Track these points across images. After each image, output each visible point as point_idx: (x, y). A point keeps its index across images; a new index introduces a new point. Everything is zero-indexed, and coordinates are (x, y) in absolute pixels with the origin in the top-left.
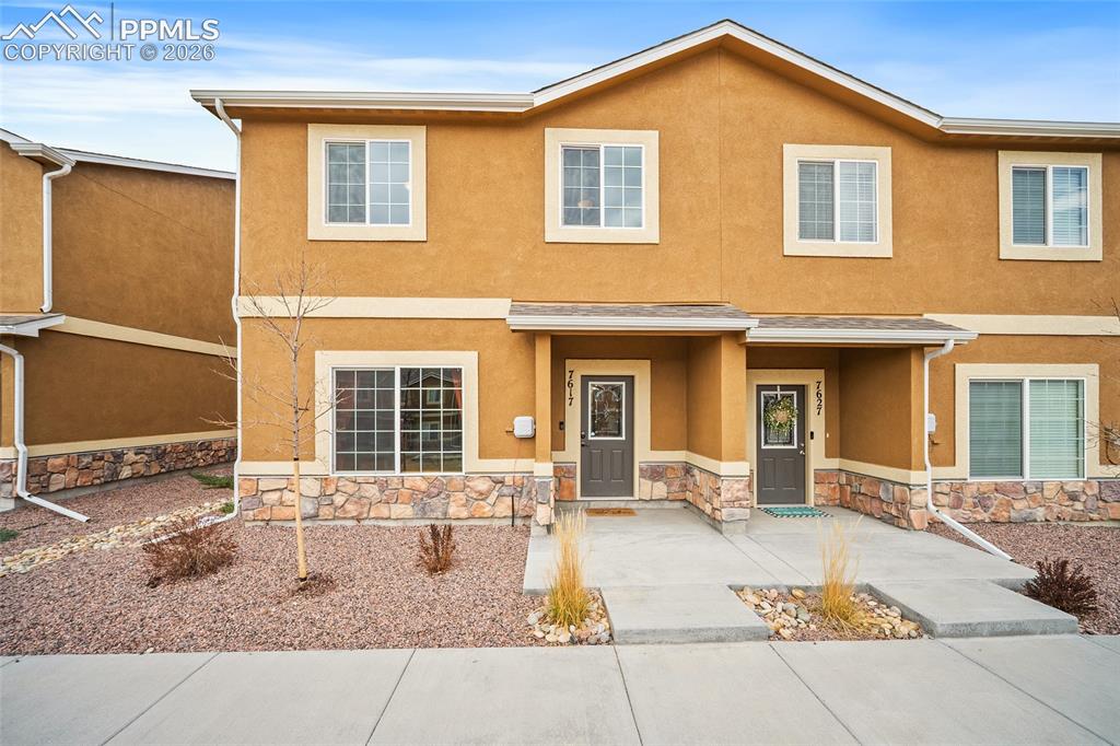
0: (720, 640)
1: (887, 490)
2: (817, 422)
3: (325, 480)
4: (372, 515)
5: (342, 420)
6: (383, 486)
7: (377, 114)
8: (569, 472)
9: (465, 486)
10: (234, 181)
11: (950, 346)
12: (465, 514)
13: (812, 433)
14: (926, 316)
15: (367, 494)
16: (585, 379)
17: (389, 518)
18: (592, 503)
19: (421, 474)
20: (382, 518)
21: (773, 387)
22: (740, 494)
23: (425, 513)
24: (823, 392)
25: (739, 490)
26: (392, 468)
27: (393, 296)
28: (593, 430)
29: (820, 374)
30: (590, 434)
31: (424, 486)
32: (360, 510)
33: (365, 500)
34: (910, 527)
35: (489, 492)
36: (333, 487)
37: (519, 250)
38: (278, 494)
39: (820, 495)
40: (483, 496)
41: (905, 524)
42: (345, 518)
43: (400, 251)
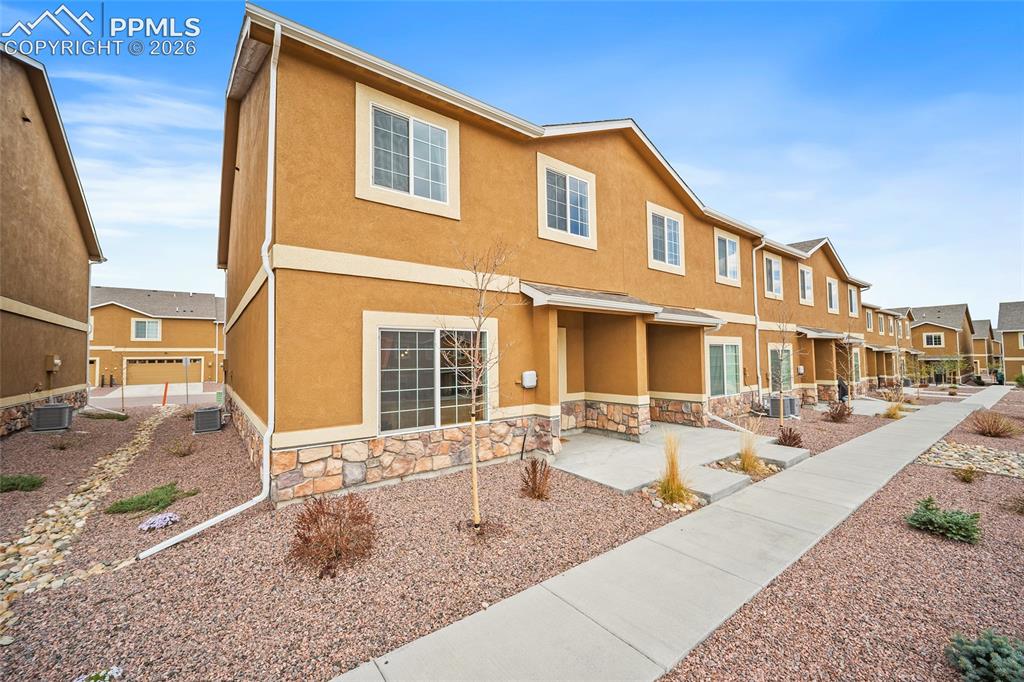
1: (687, 407)
3: (371, 441)
4: (418, 469)
5: (387, 380)
6: (426, 440)
9: (491, 432)
11: (719, 327)
12: (490, 456)
14: (697, 310)
15: (413, 451)
17: (431, 470)
19: (457, 425)
20: (427, 471)
23: (461, 461)
26: (432, 422)
27: (433, 264)
31: (459, 436)
32: (407, 467)
33: (411, 457)
34: (702, 426)
35: (507, 434)
36: (381, 448)
38: (322, 464)
40: (502, 437)
41: (699, 424)
42: (392, 478)
43: (438, 224)
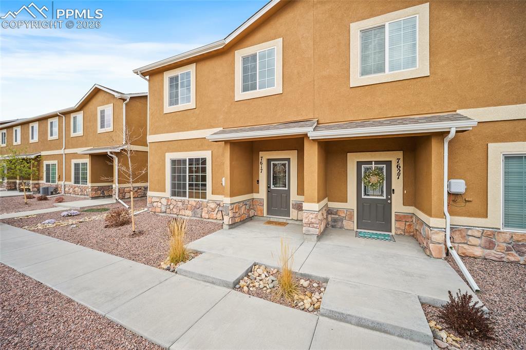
0: (213, 283)
1: (424, 229)
2: (397, 184)
3: (168, 199)
4: (180, 213)
5: (173, 178)
6: (183, 203)
7: (186, 61)
8: (261, 203)
9: (207, 205)
10: (147, 96)
11: (453, 132)
12: (207, 217)
13: (393, 190)
14: (459, 111)
15: (179, 206)
16: (269, 161)
17: (185, 215)
18: (271, 219)
19: (194, 199)
20: (183, 215)
21: (370, 163)
22: (313, 221)
23: (195, 215)
24: (401, 165)
25: (312, 218)
26: (186, 196)
27: (186, 131)
28: (273, 184)
29: (400, 154)
30: (272, 186)
31: (194, 204)
32: (177, 211)
33: (178, 208)
34: (431, 255)
35: (215, 208)
36: (170, 202)
37: (226, 106)
38: (157, 203)
39: (399, 228)
40: (213, 210)
41: (429, 253)
42: (173, 214)
43: (188, 113)
